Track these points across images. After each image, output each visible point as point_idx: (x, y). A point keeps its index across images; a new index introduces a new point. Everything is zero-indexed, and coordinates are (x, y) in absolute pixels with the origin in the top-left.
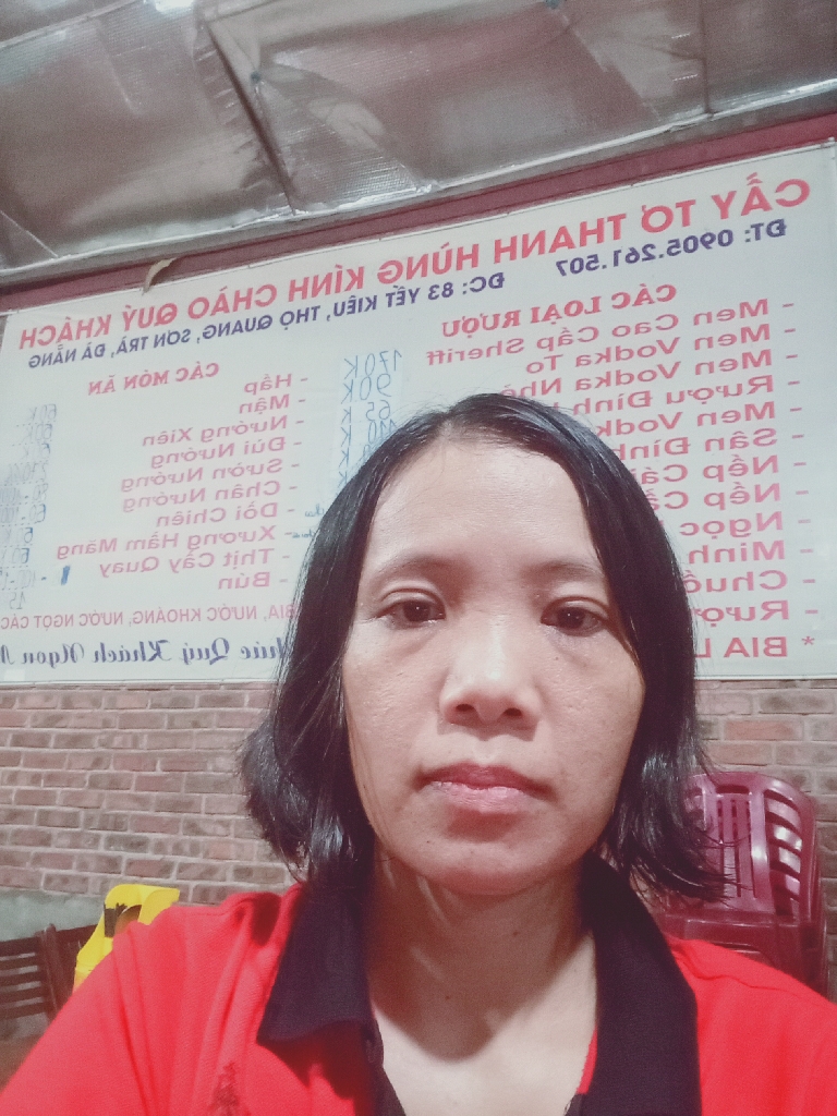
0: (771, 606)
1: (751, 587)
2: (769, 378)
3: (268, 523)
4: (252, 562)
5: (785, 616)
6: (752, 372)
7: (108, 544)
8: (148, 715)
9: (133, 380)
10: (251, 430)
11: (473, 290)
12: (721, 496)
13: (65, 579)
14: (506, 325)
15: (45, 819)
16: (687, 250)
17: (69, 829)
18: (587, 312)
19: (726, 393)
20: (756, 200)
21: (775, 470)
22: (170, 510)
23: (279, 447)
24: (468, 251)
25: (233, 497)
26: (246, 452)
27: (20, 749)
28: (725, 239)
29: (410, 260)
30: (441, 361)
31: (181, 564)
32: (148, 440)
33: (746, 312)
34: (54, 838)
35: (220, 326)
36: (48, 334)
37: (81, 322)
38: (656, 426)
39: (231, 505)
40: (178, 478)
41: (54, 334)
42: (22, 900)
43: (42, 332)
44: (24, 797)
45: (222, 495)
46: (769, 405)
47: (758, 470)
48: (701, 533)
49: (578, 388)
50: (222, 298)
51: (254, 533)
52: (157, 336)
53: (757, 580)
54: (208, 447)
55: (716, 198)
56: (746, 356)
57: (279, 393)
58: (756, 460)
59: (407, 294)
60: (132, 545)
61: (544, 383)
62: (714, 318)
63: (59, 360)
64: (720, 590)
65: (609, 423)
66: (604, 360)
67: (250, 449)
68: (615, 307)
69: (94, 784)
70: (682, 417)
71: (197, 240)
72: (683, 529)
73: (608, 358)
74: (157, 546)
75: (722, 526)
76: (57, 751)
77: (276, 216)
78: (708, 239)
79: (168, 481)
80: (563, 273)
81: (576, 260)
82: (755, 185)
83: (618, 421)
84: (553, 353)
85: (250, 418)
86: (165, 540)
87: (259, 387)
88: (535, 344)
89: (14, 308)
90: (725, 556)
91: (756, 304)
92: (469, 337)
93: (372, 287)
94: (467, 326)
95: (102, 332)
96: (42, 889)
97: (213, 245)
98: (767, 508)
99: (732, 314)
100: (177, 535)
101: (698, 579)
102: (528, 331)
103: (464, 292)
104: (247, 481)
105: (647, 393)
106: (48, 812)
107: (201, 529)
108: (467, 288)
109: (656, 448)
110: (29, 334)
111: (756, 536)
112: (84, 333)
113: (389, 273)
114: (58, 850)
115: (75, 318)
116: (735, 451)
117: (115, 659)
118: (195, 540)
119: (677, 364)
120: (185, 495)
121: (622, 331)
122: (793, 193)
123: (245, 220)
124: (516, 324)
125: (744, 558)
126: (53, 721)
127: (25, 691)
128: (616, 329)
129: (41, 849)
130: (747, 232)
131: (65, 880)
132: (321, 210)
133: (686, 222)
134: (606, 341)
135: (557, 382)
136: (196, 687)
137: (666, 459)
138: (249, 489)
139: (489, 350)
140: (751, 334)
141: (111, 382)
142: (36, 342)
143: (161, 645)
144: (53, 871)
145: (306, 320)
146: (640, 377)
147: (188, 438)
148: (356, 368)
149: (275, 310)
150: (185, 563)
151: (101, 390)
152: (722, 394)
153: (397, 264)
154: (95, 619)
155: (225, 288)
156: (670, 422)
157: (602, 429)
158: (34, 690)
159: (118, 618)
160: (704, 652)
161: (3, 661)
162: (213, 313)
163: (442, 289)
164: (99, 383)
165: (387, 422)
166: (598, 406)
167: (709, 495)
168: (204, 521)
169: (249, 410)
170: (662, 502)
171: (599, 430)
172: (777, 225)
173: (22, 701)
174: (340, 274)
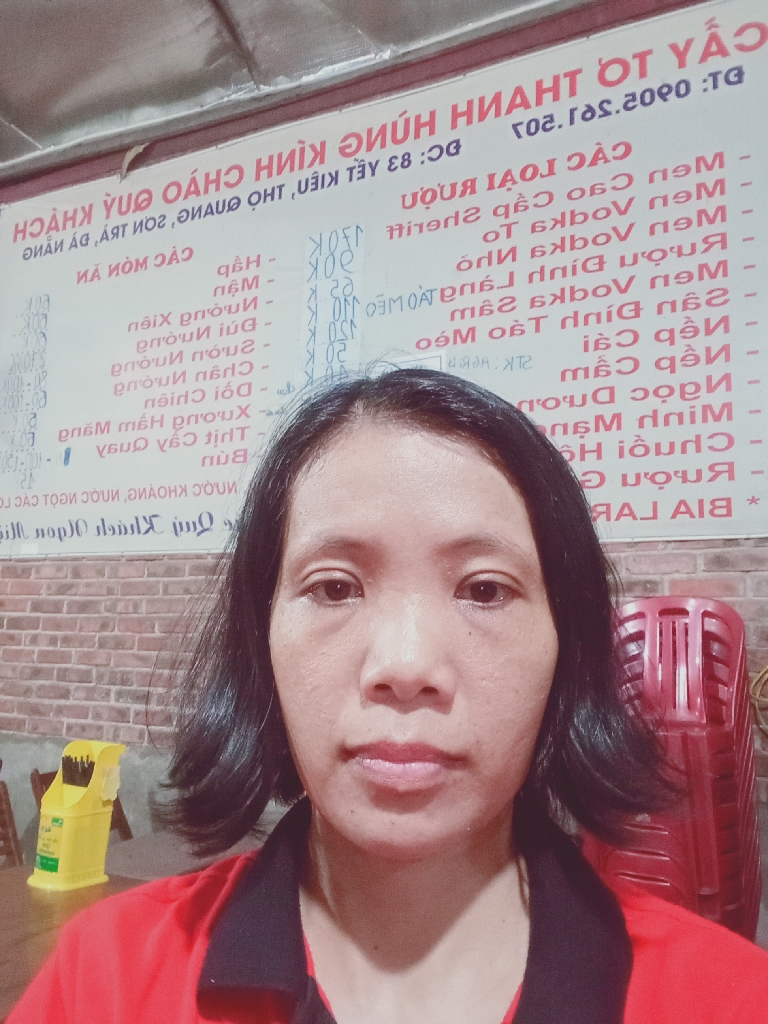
0: (717, 468)
1: (698, 450)
2: (724, 236)
3: (243, 401)
4: (231, 439)
5: (731, 477)
6: (707, 229)
7: (103, 425)
8: (145, 583)
9: (117, 267)
10: (225, 312)
11: (431, 159)
12: (672, 360)
13: (67, 458)
14: (463, 193)
15: (63, 675)
16: (643, 103)
17: (83, 684)
18: (542, 176)
19: (680, 254)
20: (715, 46)
21: (727, 330)
23: (251, 327)
24: (425, 118)
25: (211, 378)
26: (221, 335)
27: (36, 614)
28: (682, 89)
29: (370, 132)
30: (400, 235)
31: (168, 443)
32: (134, 326)
33: (703, 167)
34: (72, 693)
35: (193, 209)
36: (37, 226)
37: (66, 213)
38: (609, 291)
39: (209, 386)
40: (161, 362)
41: (43, 225)
42: (48, 746)
43: (31, 225)
44: (44, 656)
45: (201, 376)
46: (723, 264)
47: (709, 332)
48: (651, 397)
49: (533, 256)
50: (194, 181)
51: (232, 412)
52: (135, 223)
53: (705, 443)
54: (187, 330)
55: (674, 47)
56: (701, 213)
57: (250, 274)
58: (707, 321)
59: (368, 170)
60: (124, 427)
61: (500, 252)
62: (670, 175)
63: (50, 252)
64: (669, 453)
65: (563, 290)
67: (225, 330)
68: (570, 169)
69: (102, 645)
70: (635, 280)
71: (169, 123)
72: (634, 395)
73: (563, 226)
74: (146, 427)
75: (672, 390)
76: (70, 615)
77: (240, 94)
78: (665, 90)
79: (153, 365)
80: (519, 136)
81: (531, 121)
82: (713, 30)
83: (572, 288)
84: (508, 221)
85: (225, 300)
86: (153, 421)
87: (231, 269)
88: (492, 213)
89: (6, 202)
90: (674, 419)
91: (712, 157)
92: (428, 208)
93: (334, 162)
94: (425, 197)
95: (86, 220)
96: (64, 736)
97: (181, 127)
98: (717, 370)
99: (688, 170)
100: (162, 416)
101: (646, 443)
102: (485, 199)
103: (423, 162)
104: (224, 362)
105: (601, 258)
106: (66, 670)
107: (185, 410)
108: (425, 158)
109: (609, 314)
110: (21, 227)
111: (705, 398)
112: (69, 224)
113: (350, 146)
114: (76, 702)
115: (61, 209)
116: (688, 313)
117: (114, 533)
118: (179, 421)
119: (631, 226)
120: (168, 378)
121: (577, 194)
122: (752, 37)
123: (213, 99)
124: (473, 192)
125: (693, 421)
126: (63, 589)
127: (41, 563)
128: (569, 196)
129: (62, 702)
130: (705, 81)
131: (83, 728)
132: (283, 84)
133: (643, 74)
134: (562, 205)
135: (513, 250)
136: (186, 557)
137: (618, 324)
138: (225, 371)
139: (446, 220)
140: (706, 190)
141: (96, 270)
142: (27, 235)
143: (153, 519)
144: (72, 721)
145: (272, 199)
146: (594, 241)
147: (169, 323)
148: (319, 245)
149: (242, 192)
150: (172, 441)
151: (89, 279)
152: (676, 255)
153: (358, 137)
154: (95, 496)
155: (196, 170)
156: (623, 287)
157: (556, 297)
158: (47, 562)
159: (115, 495)
160: (651, 515)
161: (19, 536)
162: (186, 197)
163: (400, 160)
164: (86, 272)
165: (350, 299)
166: (552, 273)
167: (660, 359)
168: (186, 402)
169: (223, 293)
170: (614, 367)
171: (553, 298)
172: (736, 72)
173: (37, 572)
174: (302, 150)
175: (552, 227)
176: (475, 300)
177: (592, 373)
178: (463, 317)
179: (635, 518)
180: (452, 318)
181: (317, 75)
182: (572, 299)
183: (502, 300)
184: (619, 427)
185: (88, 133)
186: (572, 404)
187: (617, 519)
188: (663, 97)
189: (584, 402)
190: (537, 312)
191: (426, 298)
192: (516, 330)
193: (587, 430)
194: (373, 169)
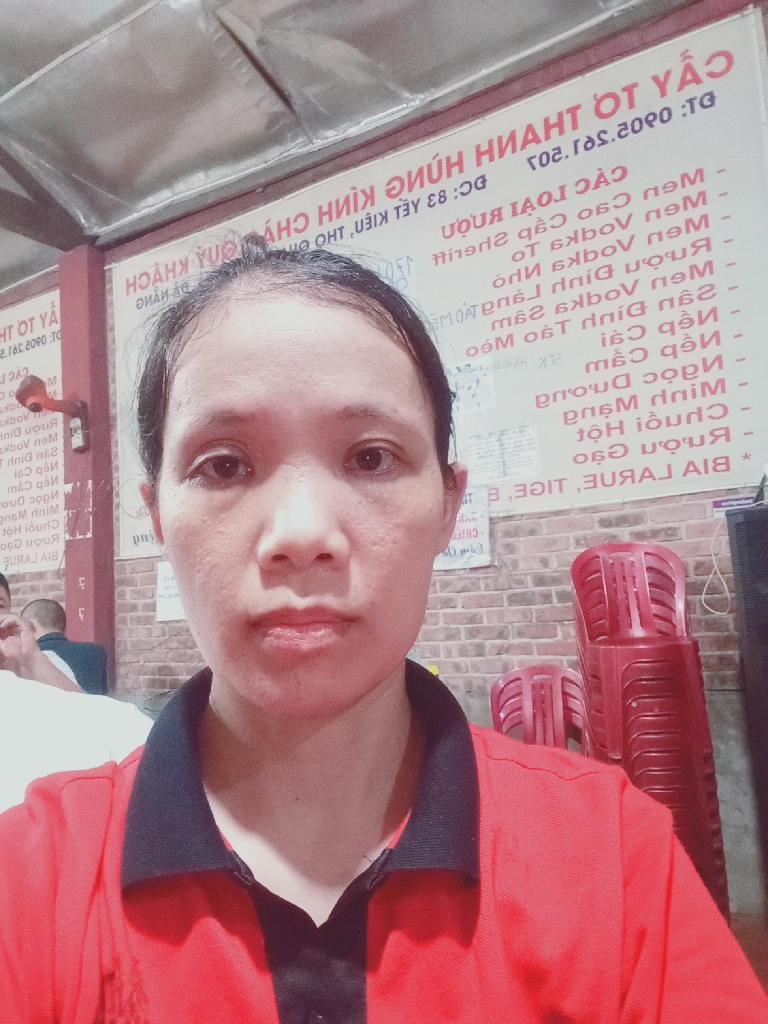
0: (716, 433)
1: (700, 419)
2: (708, 240)
5: (728, 440)
6: (694, 235)
11: (463, 194)
12: (674, 347)
14: (492, 222)
16: (634, 132)
18: (556, 201)
19: (674, 258)
20: (690, 76)
21: (716, 319)
24: (454, 159)
28: (664, 116)
29: (409, 173)
30: (444, 261)
33: (686, 182)
36: (144, 277)
37: (167, 266)
38: (618, 293)
41: (149, 279)
43: (139, 279)
46: (709, 264)
47: (702, 322)
48: (660, 379)
49: (554, 269)
50: (268, 229)
53: (705, 413)
55: (655, 79)
56: (689, 222)
58: (700, 313)
59: (412, 208)
61: (526, 268)
62: (661, 191)
63: (158, 300)
64: (677, 424)
65: (581, 297)
66: (573, 242)
68: (578, 193)
70: (639, 283)
72: (646, 379)
73: (576, 242)
75: (675, 371)
77: (296, 148)
78: (651, 118)
80: (534, 168)
81: (541, 158)
82: (688, 61)
83: (589, 294)
84: (532, 242)
88: (517, 236)
89: (116, 261)
90: (679, 396)
91: (694, 172)
92: (464, 236)
93: (383, 203)
94: (461, 227)
98: (711, 352)
99: (675, 185)
101: (659, 417)
102: (511, 225)
103: (456, 197)
105: (610, 266)
108: (457, 193)
109: (620, 313)
110: (131, 281)
111: (702, 377)
112: (171, 275)
113: (394, 188)
115: (162, 263)
116: (684, 307)
119: (632, 237)
121: (585, 214)
122: (719, 64)
123: (273, 156)
124: (500, 219)
125: (694, 396)
128: (580, 216)
130: (684, 106)
132: (330, 137)
133: (631, 105)
134: (573, 224)
135: (537, 267)
137: (628, 321)
139: (481, 245)
140: (691, 201)
142: (138, 289)
145: (336, 239)
146: (603, 254)
149: (310, 235)
152: (670, 259)
153: (400, 180)
155: (268, 221)
156: (630, 288)
157: (576, 303)
160: (667, 475)
163: (437, 197)
166: (571, 282)
167: (665, 348)
170: (627, 359)
171: (573, 304)
172: (708, 97)
174: (355, 195)
175: (569, 244)
176: (511, 311)
177: (610, 364)
178: (502, 327)
179: (654, 479)
180: (494, 328)
181: (362, 124)
182: (590, 303)
183: (532, 309)
184: (636, 407)
185: (174, 194)
186: (597, 391)
187: (640, 481)
188: (650, 124)
189: (606, 390)
190: (562, 317)
191: (471, 312)
192: (546, 333)
193: (611, 411)
194: (416, 207)
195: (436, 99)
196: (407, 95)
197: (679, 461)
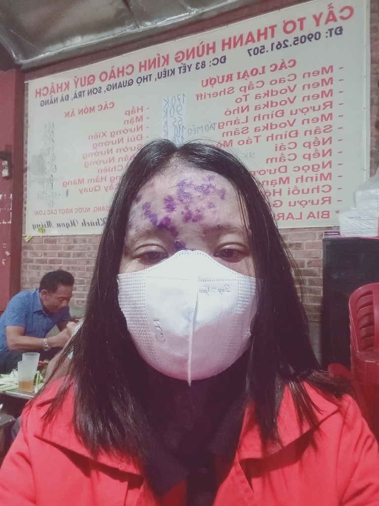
0: (325, 199)
1: (318, 192)
2: (331, 102)
5: (330, 203)
6: (325, 99)
7: (81, 180)
9: (82, 109)
10: (129, 132)
11: (214, 64)
12: (310, 155)
13: (67, 194)
14: (227, 81)
16: (302, 42)
18: (260, 74)
19: (314, 110)
20: (331, 17)
21: (331, 143)
22: (102, 166)
23: (140, 139)
24: (211, 45)
25: (125, 160)
26: (128, 141)
27: (60, 258)
28: (317, 36)
30: (201, 99)
31: (109, 187)
32: (91, 137)
33: (324, 72)
35: (113, 84)
36: (46, 90)
37: (58, 85)
38: (285, 126)
39: (125, 164)
40: (103, 153)
41: (48, 90)
43: (43, 90)
45: (121, 159)
46: (331, 115)
47: (324, 143)
48: (301, 170)
49: (256, 109)
50: (113, 71)
52: (88, 90)
53: (321, 189)
54: (114, 139)
55: (315, 16)
57: (139, 114)
58: (323, 139)
59: (187, 67)
60: (90, 181)
61: (242, 107)
62: (311, 74)
63: (52, 103)
64: (307, 193)
65: (267, 124)
66: (266, 96)
67: (130, 139)
68: (271, 71)
69: (88, 269)
70: (296, 121)
72: (294, 169)
73: (268, 96)
74: (99, 181)
75: (309, 167)
76: (74, 258)
77: (128, 29)
78: (310, 36)
79: (100, 154)
80: (250, 55)
81: (255, 48)
82: (331, 9)
83: (271, 124)
84: (245, 94)
85: (128, 126)
86: (102, 179)
87: (131, 112)
88: (239, 90)
89: (31, 78)
90: (309, 179)
91: (328, 68)
92: (213, 87)
93: (173, 65)
94: (211, 82)
95: (67, 88)
97: (106, 46)
98: (326, 159)
99: (318, 73)
100: (106, 177)
101: (299, 189)
102: (237, 83)
103: (210, 66)
104: (130, 153)
105: (283, 111)
107: (115, 174)
108: (211, 64)
109: (286, 135)
110: (38, 91)
111: (321, 171)
112: (60, 90)
113: (179, 57)
114: (79, 292)
115: (55, 83)
116: (316, 135)
117: (89, 225)
118: (113, 179)
119: (295, 97)
120: (107, 160)
121: (273, 82)
122: (346, 13)
123: (118, 32)
124: (231, 80)
125: (316, 180)
126: (70, 248)
128: (271, 82)
130: (327, 33)
132: (149, 25)
133: (302, 28)
134: (267, 87)
135: (248, 107)
137: (289, 139)
139: (220, 93)
140: (325, 82)
141: (73, 112)
142: (42, 95)
145: (147, 81)
146: (281, 104)
147: (106, 136)
148: (168, 102)
149: (134, 77)
150: (110, 188)
151: (70, 114)
152: (312, 110)
153: (182, 53)
154: (80, 211)
155: (113, 67)
156: (291, 123)
157: (265, 128)
158: (62, 237)
159: (88, 210)
160: (300, 217)
161: (49, 227)
162: (109, 79)
163: (201, 64)
164: (69, 112)
165: (181, 127)
166: (263, 117)
167: (305, 155)
168: (115, 170)
169: (128, 123)
170: (287, 158)
171: (263, 128)
172: (339, 29)
173: (59, 241)
174: (159, 58)
175: (264, 97)
176: (232, 128)
177: (278, 160)
178: (227, 135)
179: (293, 219)
180: (223, 136)
181: (165, 21)
182: (271, 128)
183: (243, 128)
184: (288, 183)
185: (64, 47)
186: (270, 173)
187: (287, 219)
188: (310, 39)
189: (275, 173)
190: (257, 134)
192: (248, 142)
193: (276, 183)
194: (189, 68)
195: (204, 12)
196: (189, 8)
197: (306, 211)
